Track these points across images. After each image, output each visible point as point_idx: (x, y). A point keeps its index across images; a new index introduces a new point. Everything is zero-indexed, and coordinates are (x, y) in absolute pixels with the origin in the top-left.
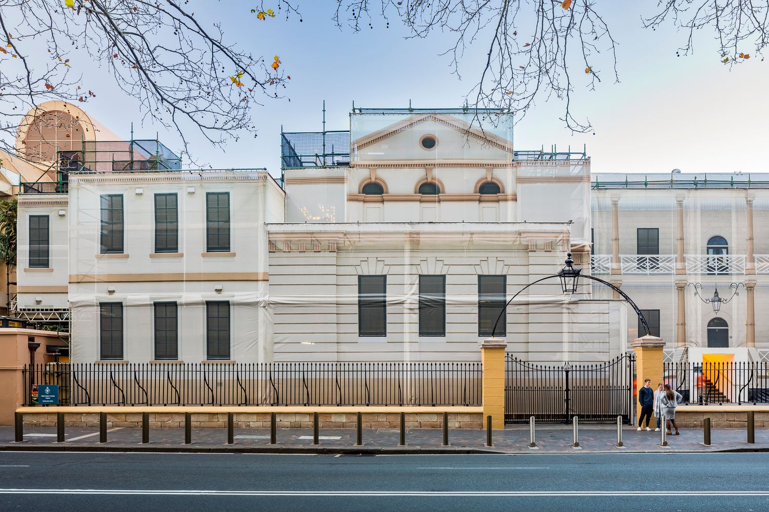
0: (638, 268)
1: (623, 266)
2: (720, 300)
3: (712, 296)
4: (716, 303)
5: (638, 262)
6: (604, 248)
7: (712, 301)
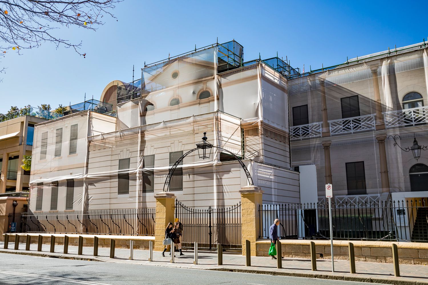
0: (344, 129)
1: (332, 129)
2: (419, 148)
3: (411, 145)
4: (416, 151)
5: (343, 125)
6: (316, 117)
7: (412, 150)
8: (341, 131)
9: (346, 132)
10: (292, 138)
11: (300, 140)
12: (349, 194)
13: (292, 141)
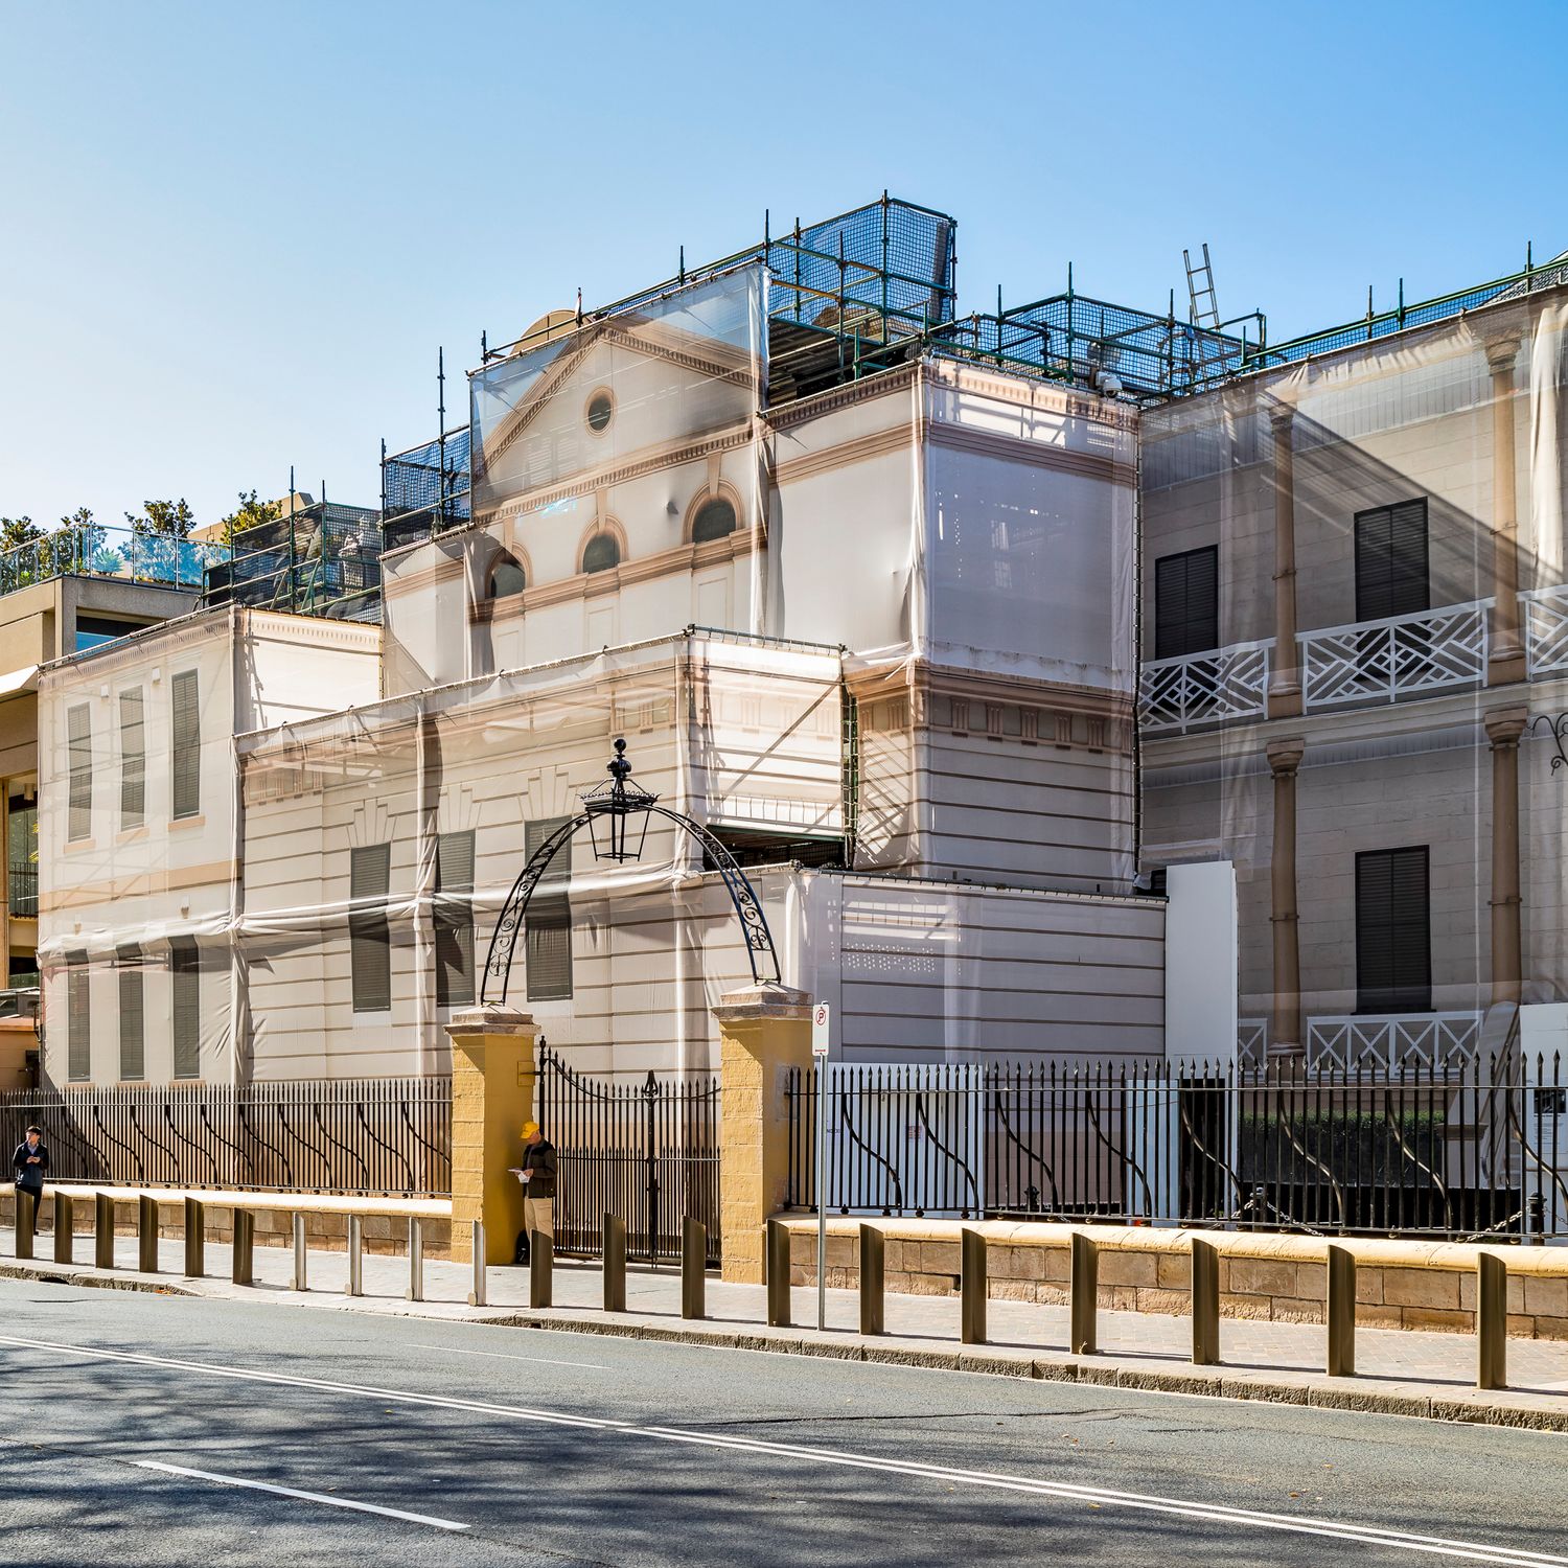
0: (1360, 679)
1: (1310, 678)
5: (1359, 655)
6: (1247, 615)
8: (1348, 688)
9: (1369, 694)
10: (1146, 720)
11: (1177, 733)
12: (1363, 1008)
13: (1148, 736)
